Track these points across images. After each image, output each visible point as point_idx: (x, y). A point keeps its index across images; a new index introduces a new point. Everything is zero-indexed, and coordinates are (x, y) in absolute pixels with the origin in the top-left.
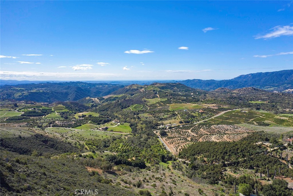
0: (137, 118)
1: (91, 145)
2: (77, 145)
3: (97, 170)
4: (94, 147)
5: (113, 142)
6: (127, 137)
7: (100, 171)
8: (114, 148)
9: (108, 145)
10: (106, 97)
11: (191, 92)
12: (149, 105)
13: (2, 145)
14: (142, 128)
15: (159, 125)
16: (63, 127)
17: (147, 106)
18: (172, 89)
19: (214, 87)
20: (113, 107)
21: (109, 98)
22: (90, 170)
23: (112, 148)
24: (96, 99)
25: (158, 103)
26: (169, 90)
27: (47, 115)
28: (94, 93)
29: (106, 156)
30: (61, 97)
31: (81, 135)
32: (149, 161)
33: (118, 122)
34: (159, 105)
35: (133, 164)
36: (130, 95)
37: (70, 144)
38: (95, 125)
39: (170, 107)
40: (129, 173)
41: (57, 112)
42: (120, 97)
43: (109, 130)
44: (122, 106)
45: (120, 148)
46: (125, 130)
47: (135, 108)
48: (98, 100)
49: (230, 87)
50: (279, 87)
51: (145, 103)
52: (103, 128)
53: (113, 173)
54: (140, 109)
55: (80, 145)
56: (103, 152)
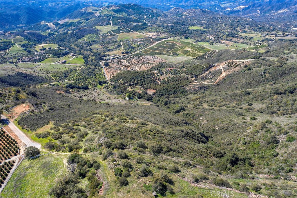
0: (90, 49)
1: (56, 76)
2: (47, 77)
3: (62, 92)
4: (58, 77)
5: (70, 73)
6: (80, 69)
7: (63, 93)
8: (71, 78)
9: (67, 75)
10: (61, 22)
11: (145, 15)
12: (102, 34)
13: (2, 81)
14: (92, 60)
15: (105, 56)
16: (31, 62)
17: (100, 35)
18: (127, 11)
19: (174, 3)
20: (69, 37)
21: (65, 23)
22: (58, 92)
23: (70, 78)
24: (52, 24)
25: (110, 32)
26: (124, 13)
27: (10, 48)
28: (48, 13)
29: (66, 83)
30: (12, 20)
31: (47, 69)
32: (91, 85)
33: (73, 55)
34: (110, 35)
35: (81, 88)
36: (85, 20)
37: (42, 77)
38: (56, 59)
39: (118, 37)
40: (78, 92)
41: (18, 45)
42: (76, 23)
43: (67, 62)
44: (77, 36)
45: (75, 77)
46: (79, 62)
47: (89, 38)
48: (54, 26)
49: (190, 3)
50: (235, 3)
51: (98, 32)
52: (62, 61)
53: (70, 93)
54: (93, 39)
55: (48, 77)
56: (64, 81)
